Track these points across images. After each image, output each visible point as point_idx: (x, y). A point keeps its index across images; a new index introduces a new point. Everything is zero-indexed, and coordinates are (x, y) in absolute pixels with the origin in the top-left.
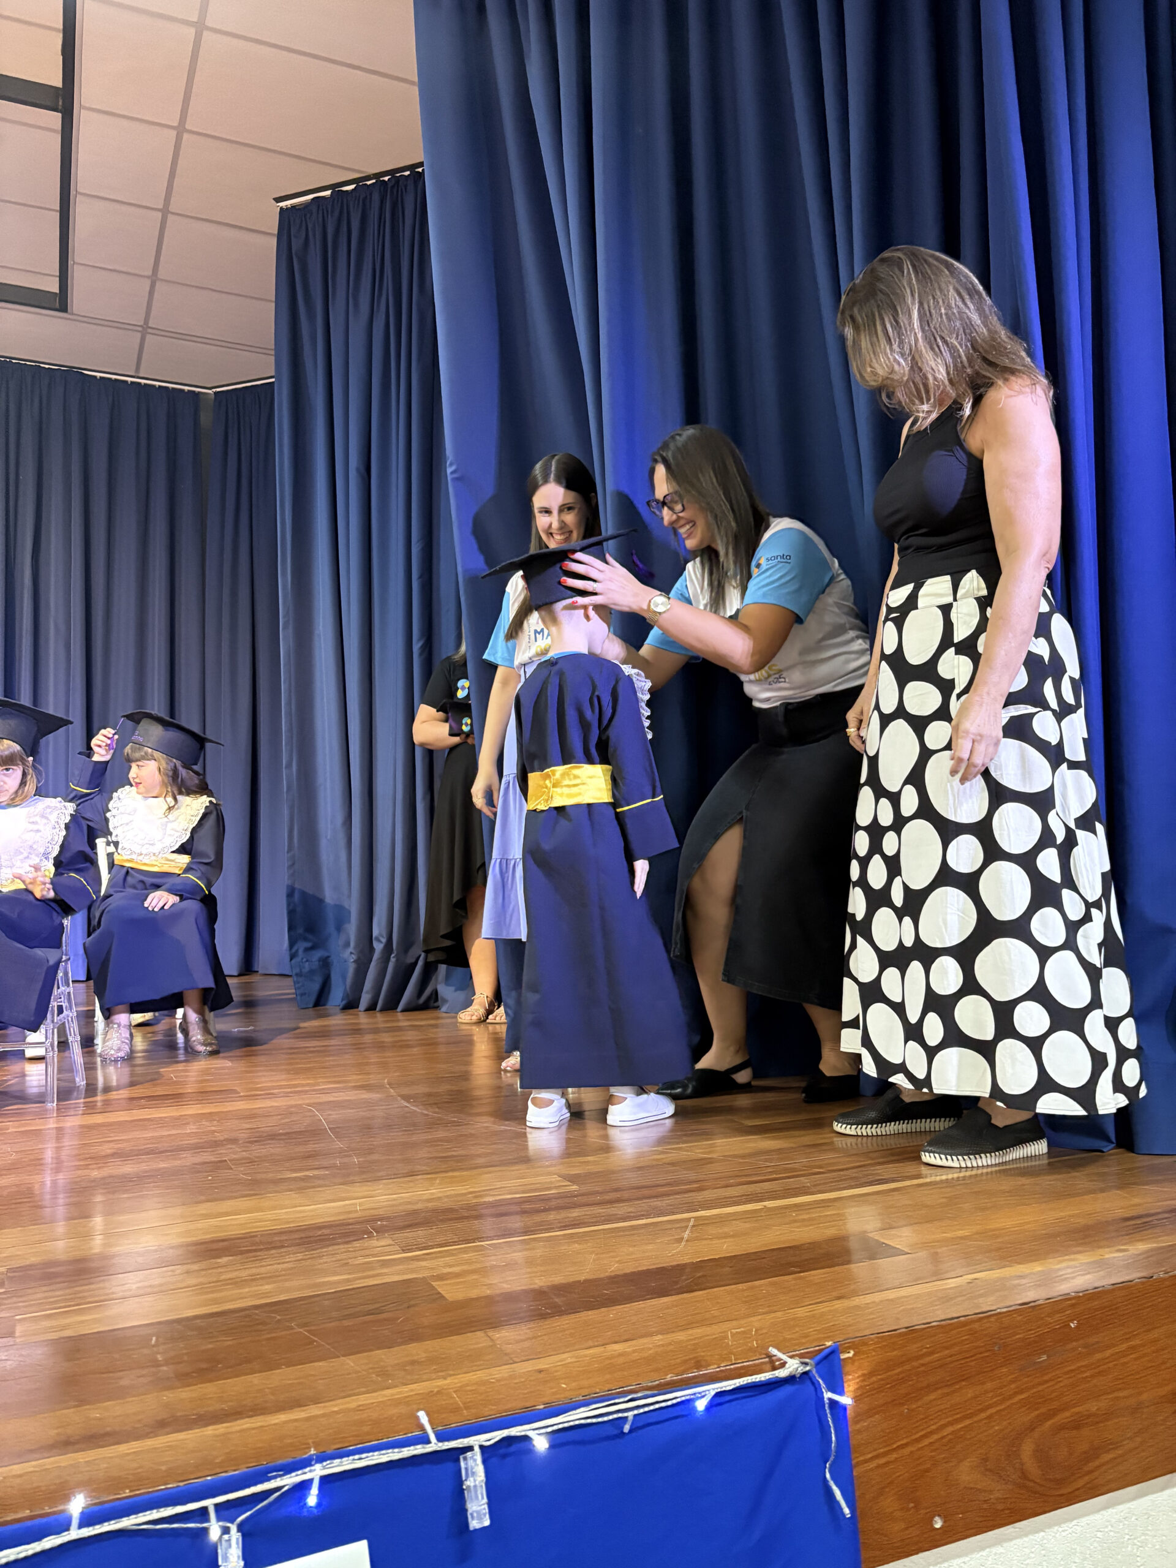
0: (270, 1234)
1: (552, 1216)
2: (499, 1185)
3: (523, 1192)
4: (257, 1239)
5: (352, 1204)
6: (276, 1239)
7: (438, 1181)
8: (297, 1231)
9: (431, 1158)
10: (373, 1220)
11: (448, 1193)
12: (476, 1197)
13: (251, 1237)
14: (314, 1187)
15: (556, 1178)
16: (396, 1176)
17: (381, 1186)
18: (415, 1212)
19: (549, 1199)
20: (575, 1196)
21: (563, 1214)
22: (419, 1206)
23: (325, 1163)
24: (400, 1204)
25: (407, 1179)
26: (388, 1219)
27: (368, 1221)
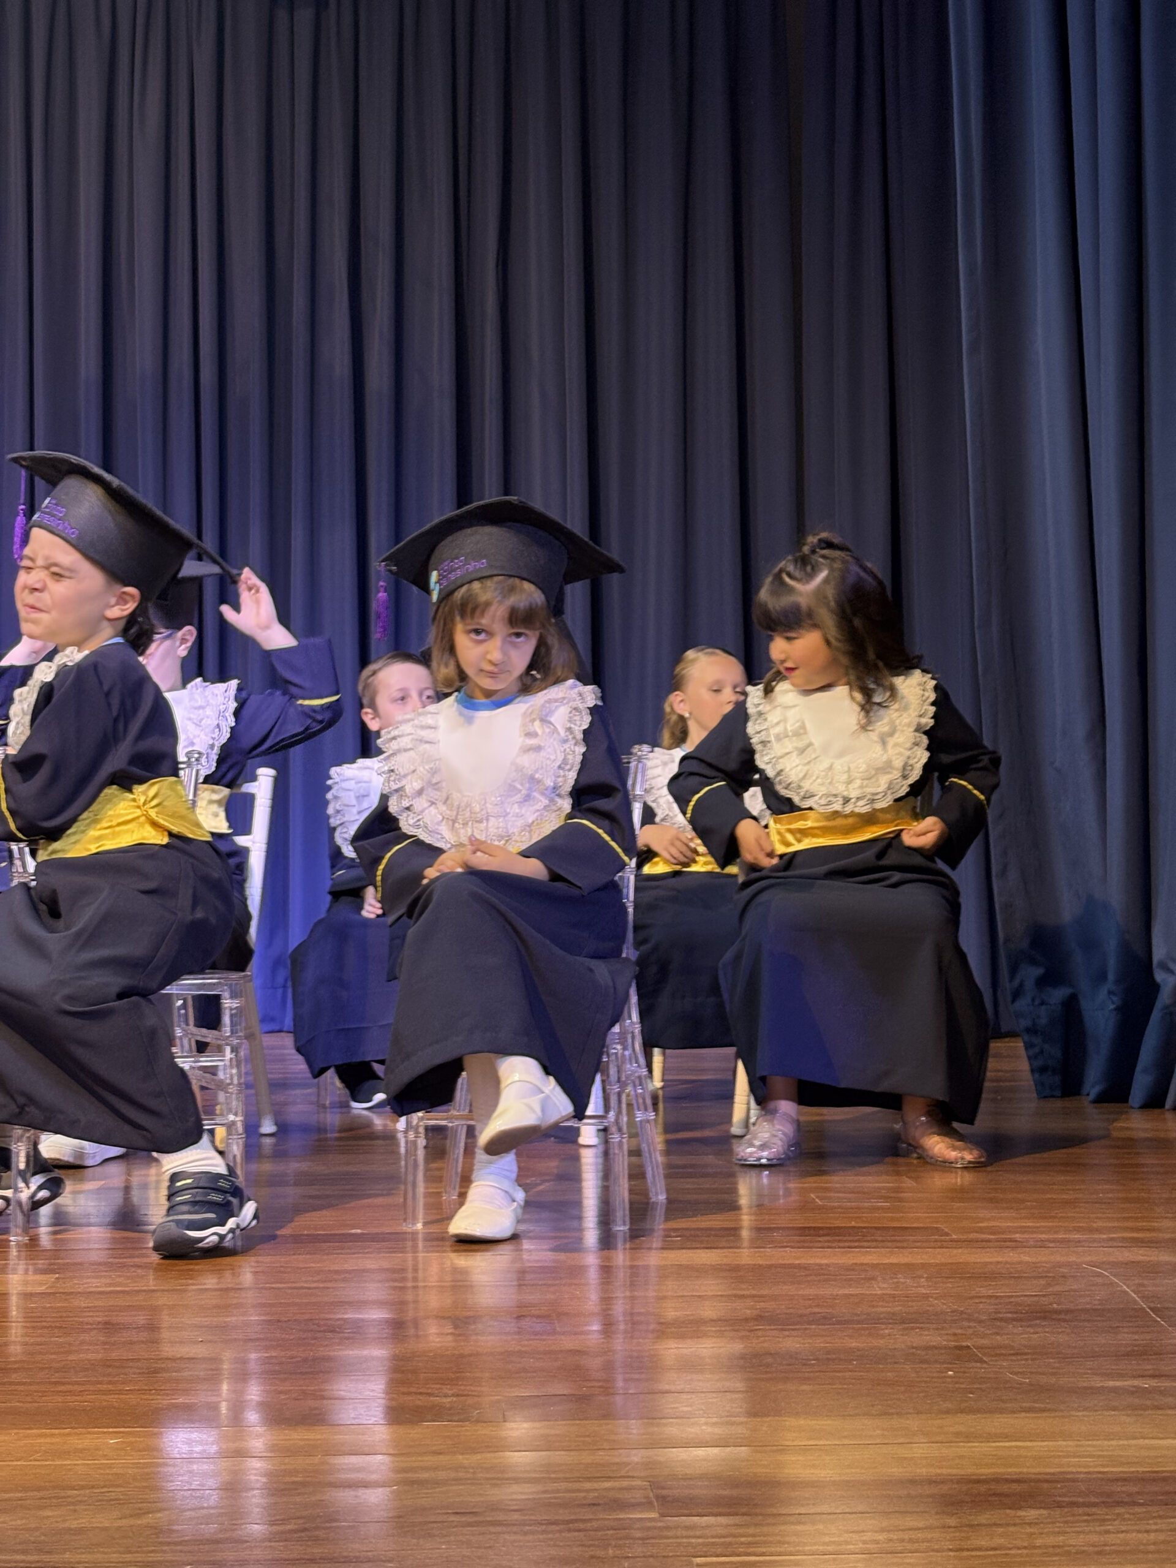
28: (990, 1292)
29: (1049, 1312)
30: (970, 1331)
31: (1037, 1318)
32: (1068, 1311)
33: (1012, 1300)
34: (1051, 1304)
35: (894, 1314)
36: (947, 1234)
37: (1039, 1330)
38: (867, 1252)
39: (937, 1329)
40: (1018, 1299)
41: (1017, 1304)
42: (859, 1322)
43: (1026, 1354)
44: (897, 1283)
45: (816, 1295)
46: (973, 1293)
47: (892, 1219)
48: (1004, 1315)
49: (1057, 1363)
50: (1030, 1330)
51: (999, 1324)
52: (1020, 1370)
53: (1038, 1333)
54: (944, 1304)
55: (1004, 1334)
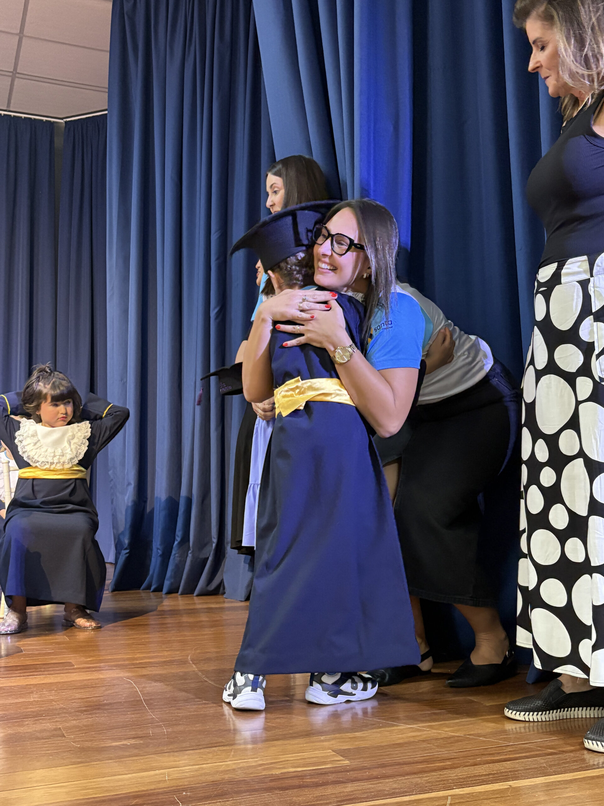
1: (329, 790)
2: (283, 758)
3: (303, 766)
5: (162, 774)
7: (232, 753)
8: (116, 799)
10: (178, 791)
11: (242, 765)
12: (264, 769)
14: (129, 756)
15: (329, 752)
17: (186, 757)
18: (214, 783)
19: (326, 774)
20: (348, 771)
22: (218, 777)
23: (140, 733)
24: (201, 775)
25: (207, 750)
26: (192, 789)
27: (174, 791)
28: (80, 696)
29: (101, 705)
30: (64, 719)
31: (96, 709)
32: (111, 704)
33: (88, 700)
34: (104, 701)
35: (33, 712)
36: (73, 665)
37: (93, 716)
38: (34, 678)
39: (50, 719)
40: (90, 699)
41: (90, 702)
42: (17, 718)
43: (84, 730)
44: (42, 694)
46: (73, 697)
47: (52, 659)
48: (82, 709)
49: (95, 734)
50: (90, 716)
51: (78, 714)
52: (77, 740)
53: (93, 718)
54: (58, 704)
55: (79, 719)
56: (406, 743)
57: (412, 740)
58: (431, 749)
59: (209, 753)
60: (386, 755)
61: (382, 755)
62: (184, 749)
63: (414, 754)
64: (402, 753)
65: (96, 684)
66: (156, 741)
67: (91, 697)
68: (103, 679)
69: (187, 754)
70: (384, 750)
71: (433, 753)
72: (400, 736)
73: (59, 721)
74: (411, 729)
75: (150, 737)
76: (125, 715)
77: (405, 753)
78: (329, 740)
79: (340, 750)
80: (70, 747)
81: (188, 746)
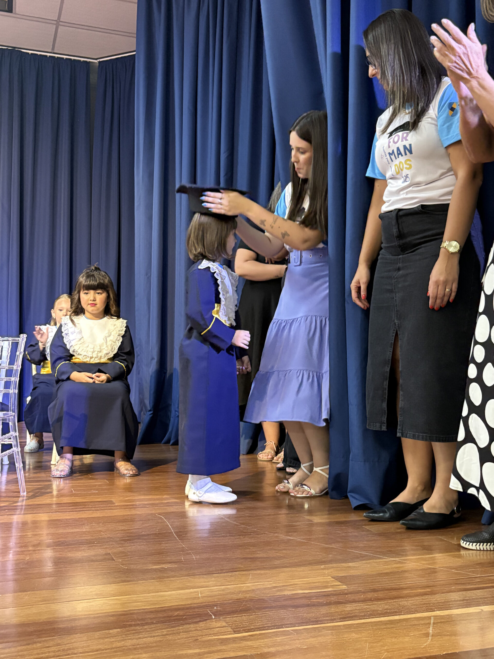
0: (143, 612)
1: (333, 609)
2: (293, 582)
3: (309, 589)
4: (135, 616)
5: (195, 592)
6: (148, 616)
7: (250, 577)
8: (161, 611)
9: (244, 558)
10: (210, 606)
11: (259, 587)
12: (278, 591)
13: (131, 614)
14: (168, 577)
15: (329, 579)
16: (221, 571)
17: (213, 579)
18: (239, 601)
19: (328, 595)
20: (347, 594)
21: (341, 608)
22: (240, 596)
23: (174, 559)
24: (227, 594)
25: (230, 574)
26: (222, 605)
27: (207, 606)
28: (123, 528)
29: (141, 536)
30: (112, 546)
31: (136, 539)
32: (148, 535)
33: (130, 531)
34: (142, 532)
35: (87, 540)
36: (114, 503)
38: (84, 513)
39: (100, 546)
40: (132, 531)
41: (131, 533)
42: (74, 544)
43: (129, 555)
44: (92, 526)
45: (62, 533)
46: (117, 529)
47: (97, 498)
48: (125, 538)
49: (138, 559)
50: (132, 544)
51: (122, 542)
52: (125, 563)
53: (134, 545)
54: (106, 534)
55: (123, 547)
56: (391, 573)
57: (396, 570)
58: (413, 578)
59: (231, 576)
60: (377, 582)
61: (373, 582)
62: (211, 573)
63: (399, 581)
64: (389, 581)
65: (134, 519)
66: (188, 566)
67: (131, 529)
68: (140, 514)
69: (214, 577)
70: (375, 578)
71: (414, 581)
72: (386, 567)
73: (108, 548)
74: (394, 562)
75: (183, 562)
76: (161, 544)
77: (392, 581)
78: (328, 569)
79: (338, 576)
80: (119, 568)
81: (214, 570)
